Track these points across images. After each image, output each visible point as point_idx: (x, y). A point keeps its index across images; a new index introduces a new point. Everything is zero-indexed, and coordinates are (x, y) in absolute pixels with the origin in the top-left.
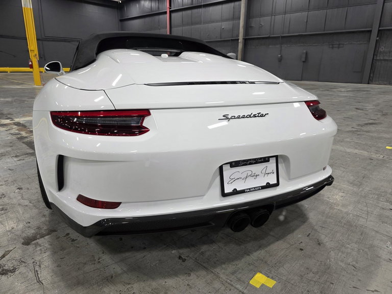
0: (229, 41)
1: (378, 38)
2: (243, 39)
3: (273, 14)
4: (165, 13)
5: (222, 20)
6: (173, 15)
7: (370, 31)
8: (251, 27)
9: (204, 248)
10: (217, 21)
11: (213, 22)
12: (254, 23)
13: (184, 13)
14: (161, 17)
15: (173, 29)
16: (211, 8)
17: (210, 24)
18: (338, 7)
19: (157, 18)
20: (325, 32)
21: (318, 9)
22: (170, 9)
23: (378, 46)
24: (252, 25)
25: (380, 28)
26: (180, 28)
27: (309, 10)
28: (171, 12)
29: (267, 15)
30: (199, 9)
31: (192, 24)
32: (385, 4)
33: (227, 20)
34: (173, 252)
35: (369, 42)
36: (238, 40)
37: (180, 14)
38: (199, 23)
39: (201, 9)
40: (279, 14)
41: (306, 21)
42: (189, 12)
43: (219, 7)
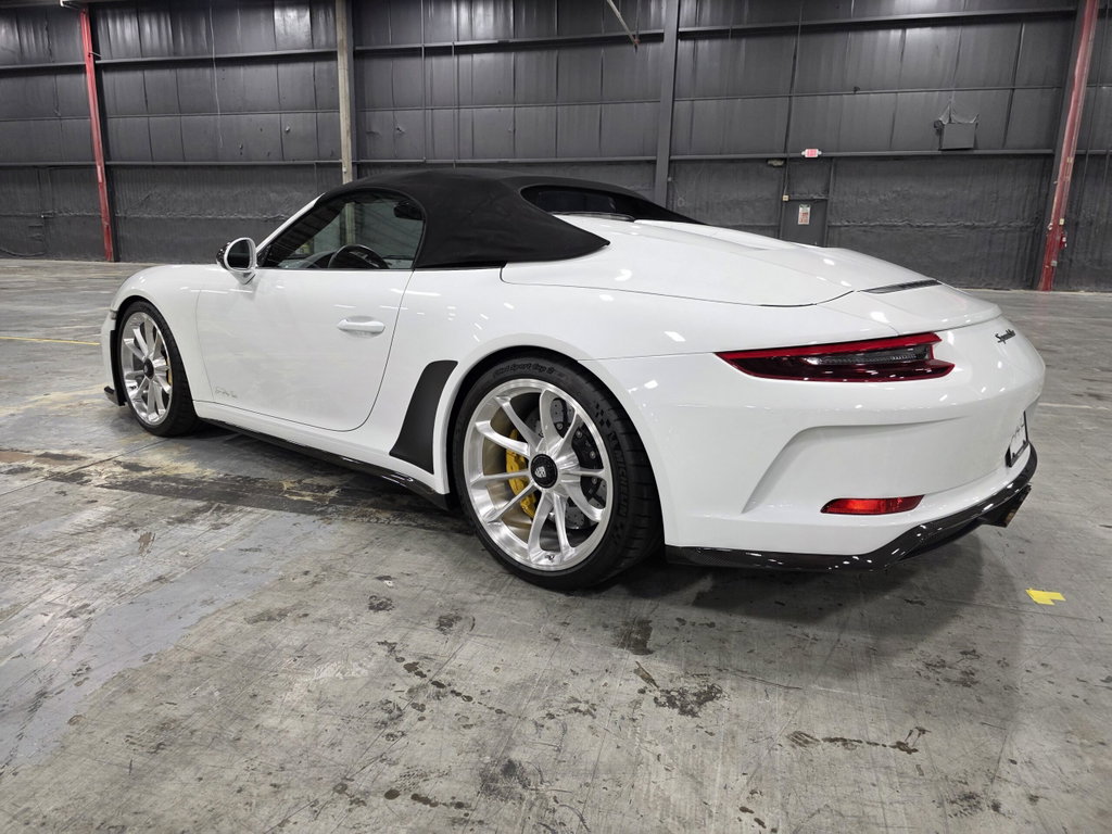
0: (311, 166)
1: (670, 179)
2: (353, 163)
3: (428, 103)
4: (80, 69)
5: (281, 109)
6: (107, 78)
7: (654, 163)
8: (371, 133)
9: (913, 580)
10: (266, 110)
11: (253, 110)
12: (378, 121)
13: (149, 75)
14: (63, 80)
15: (112, 123)
16: (242, 72)
17: (244, 118)
18: (580, 102)
19: (46, 82)
20: (558, 160)
21: (538, 102)
22: (96, 58)
23: (671, 194)
24: (374, 129)
25: (672, 157)
26: (140, 121)
27: (515, 103)
28: (99, 69)
29: (412, 106)
30: (201, 71)
31: (181, 111)
32: (676, 103)
33: (295, 109)
34: (887, 597)
35: (654, 186)
36: (339, 165)
37: (135, 77)
38: (209, 109)
39: (208, 71)
40: (444, 106)
41: (511, 129)
42: (166, 75)
43: (269, 71)
